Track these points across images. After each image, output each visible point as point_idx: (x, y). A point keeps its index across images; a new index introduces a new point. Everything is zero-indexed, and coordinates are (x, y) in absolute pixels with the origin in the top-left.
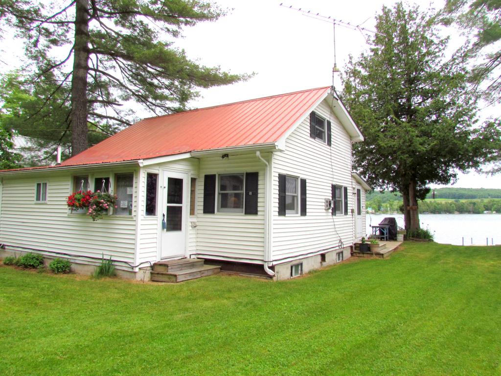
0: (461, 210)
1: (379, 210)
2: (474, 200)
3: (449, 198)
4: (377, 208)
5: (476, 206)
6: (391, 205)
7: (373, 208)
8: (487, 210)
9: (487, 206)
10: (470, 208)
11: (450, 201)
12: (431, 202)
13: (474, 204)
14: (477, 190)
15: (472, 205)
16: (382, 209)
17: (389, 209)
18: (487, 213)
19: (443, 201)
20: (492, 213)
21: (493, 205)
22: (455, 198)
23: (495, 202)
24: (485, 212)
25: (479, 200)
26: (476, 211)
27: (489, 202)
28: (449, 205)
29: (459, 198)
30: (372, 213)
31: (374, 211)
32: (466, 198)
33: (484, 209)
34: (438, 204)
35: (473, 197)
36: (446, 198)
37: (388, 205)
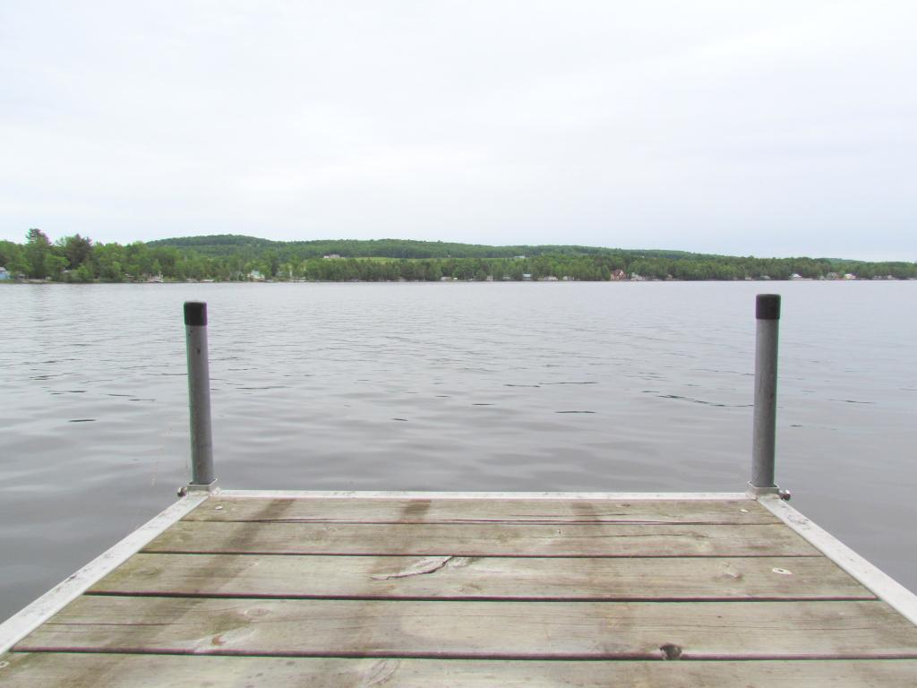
0: (410, 276)
1: (274, 275)
2: (428, 260)
3: (392, 257)
4: (270, 273)
5: (430, 269)
6: (295, 266)
7: (262, 272)
8: (445, 275)
9: (446, 269)
10: (423, 272)
11: (393, 260)
12: (362, 261)
13: (428, 265)
14: (432, 244)
15: (424, 267)
16: (279, 273)
17: (291, 273)
18: (447, 280)
19: (383, 261)
20: (452, 280)
21: (454, 268)
22: (401, 257)
23: (457, 263)
24: (443, 278)
25: (435, 260)
26: (431, 278)
27: (448, 263)
28: (391, 267)
29: (407, 257)
30: (260, 281)
31: (263, 277)
32: (417, 257)
33: (442, 274)
34: (374, 265)
35: (427, 255)
36: (388, 256)
37: (290, 267)
